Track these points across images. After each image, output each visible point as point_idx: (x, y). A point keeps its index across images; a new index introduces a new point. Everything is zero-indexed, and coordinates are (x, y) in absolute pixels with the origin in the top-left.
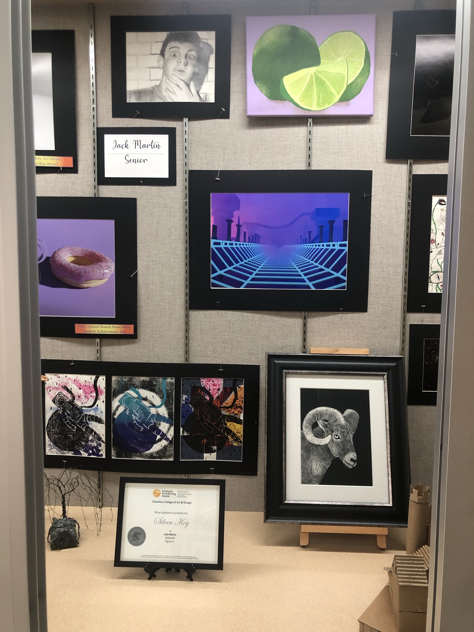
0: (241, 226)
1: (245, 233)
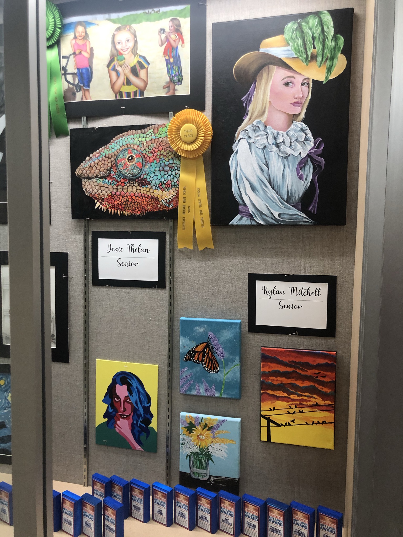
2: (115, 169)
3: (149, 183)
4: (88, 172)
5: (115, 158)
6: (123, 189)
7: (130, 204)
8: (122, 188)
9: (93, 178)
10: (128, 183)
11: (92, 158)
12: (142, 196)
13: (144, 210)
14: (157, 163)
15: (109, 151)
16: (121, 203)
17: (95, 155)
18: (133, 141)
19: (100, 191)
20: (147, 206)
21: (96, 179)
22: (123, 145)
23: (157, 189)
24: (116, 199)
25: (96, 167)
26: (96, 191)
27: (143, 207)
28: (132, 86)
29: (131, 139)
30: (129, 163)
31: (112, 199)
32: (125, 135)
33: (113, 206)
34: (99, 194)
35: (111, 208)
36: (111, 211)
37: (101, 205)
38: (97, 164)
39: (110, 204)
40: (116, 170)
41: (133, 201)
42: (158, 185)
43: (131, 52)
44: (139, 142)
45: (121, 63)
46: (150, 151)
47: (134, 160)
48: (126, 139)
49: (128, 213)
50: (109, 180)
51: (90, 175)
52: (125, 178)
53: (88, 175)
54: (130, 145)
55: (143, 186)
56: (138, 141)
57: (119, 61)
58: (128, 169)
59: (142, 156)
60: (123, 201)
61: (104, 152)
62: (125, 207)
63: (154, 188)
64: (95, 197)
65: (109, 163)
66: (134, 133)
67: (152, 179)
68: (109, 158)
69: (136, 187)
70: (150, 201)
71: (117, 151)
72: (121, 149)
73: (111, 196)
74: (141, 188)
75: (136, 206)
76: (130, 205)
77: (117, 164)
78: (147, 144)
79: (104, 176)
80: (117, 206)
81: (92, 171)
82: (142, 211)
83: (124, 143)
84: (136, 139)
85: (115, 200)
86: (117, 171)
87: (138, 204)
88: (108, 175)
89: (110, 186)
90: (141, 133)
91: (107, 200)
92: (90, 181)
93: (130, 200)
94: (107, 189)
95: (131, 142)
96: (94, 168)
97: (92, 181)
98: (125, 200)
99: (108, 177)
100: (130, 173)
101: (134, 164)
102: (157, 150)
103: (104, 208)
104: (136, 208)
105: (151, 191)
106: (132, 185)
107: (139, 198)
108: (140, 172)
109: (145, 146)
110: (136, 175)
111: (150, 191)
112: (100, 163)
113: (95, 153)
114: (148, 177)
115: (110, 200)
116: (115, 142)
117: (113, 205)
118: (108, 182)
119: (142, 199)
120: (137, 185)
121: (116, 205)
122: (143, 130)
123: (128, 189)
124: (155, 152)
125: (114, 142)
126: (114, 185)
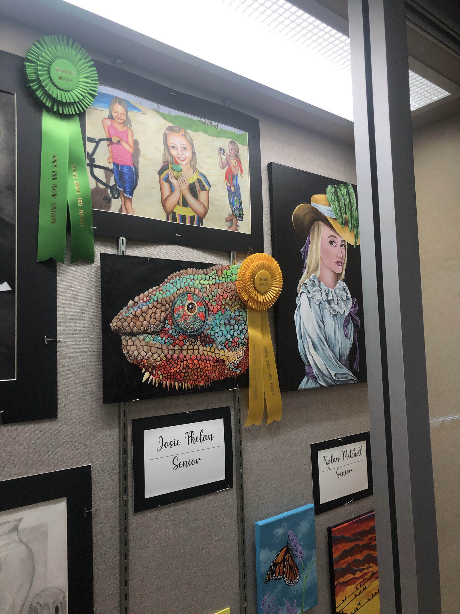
2: (170, 321)
3: (214, 341)
4: (132, 324)
5: (171, 305)
6: (181, 350)
7: (192, 371)
8: (180, 348)
9: (140, 334)
10: (188, 341)
11: (137, 303)
12: (205, 359)
13: (209, 379)
14: (222, 315)
15: (162, 295)
16: (180, 370)
17: (143, 299)
18: (194, 283)
19: (150, 353)
20: (212, 373)
21: (144, 335)
22: (181, 288)
23: (223, 349)
24: (173, 366)
25: (144, 317)
26: (143, 354)
27: (208, 375)
28: (189, 209)
29: (191, 280)
30: (189, 313)
31: (168, 366)
32: (184, 274)
33: (170, 376)
34: (149, 358)
35: (166, 380)
36: (166, 384)
37: (151, 377)
38: (146, 313)
39: (164, 373)
40: (173, 322)
41: (195, 367)
42: (224, 343)
43: (189, 164)
44: (201, 285)
45: (178, 174)
46: (214, 298)
47: (195, 309)
48: (184, 280)
49: (189, 384)
50: (162, 337)
51: (135, 330)
52: (185, 335)
53: (132, 330)
54: (190, 289)
55: (207, 345)
56: (200, 283)
57: (174, 171)
58: (188, 322)
59: (205, 305)
60: (181, 368)
61: (155, 295)
62: (185, 376)
63: (220, 347)
64: (142, 363)
65: (162, 311)
66: (194, 272)
67: (216, 335)
68: (162, 304)
69: (198, 346)
70: (215, 366)
71: (173, 295)
72: (178, 292)
73: (165, 362)
74: (205, 348)
75: (199, 374)
76: (191, 373)
77: (174, 314)
78: (210, 289)
79: (156, 330)
80: (174, 375)
81: (138, 323)
82: (206, 380)
83: (183, 285)
84: (197, 281)
85: (171, 368)
86: (174, 324)
87: (202, 370)
88: (161, 330)
89: (164, 347)
90: (203, 273)
91: (160, 368)
92: (134, 338)
93: (191, 366)
94: (160, 352)
95: (191, 284)
96: (141, 319)
97: (138, 338)
98: (185, 366)
99: (162, 333)
100: (191, 327)
101: (195, 315)
102: (221, 297)
103: (156, 381)
104: (199, 377)
105: (217, 352)
106: (193, 344)
107: (203, 362)
108: (203, 325)
109: (208, 292)
110: (198, 330)
111: (215, 352)
112: (150, 312)
113: (142, 295)
114: (213, 333)
115: (164, 367)
116: (171, 282)
117: (169, 374)
118: (162, 339)
119: (206, 363)
120: (199, 343)
121: (172, 374)
122: (205, 270)
123: (188, 349)
124: (219, 301)
125: (169, 282)
126: (170, 344)
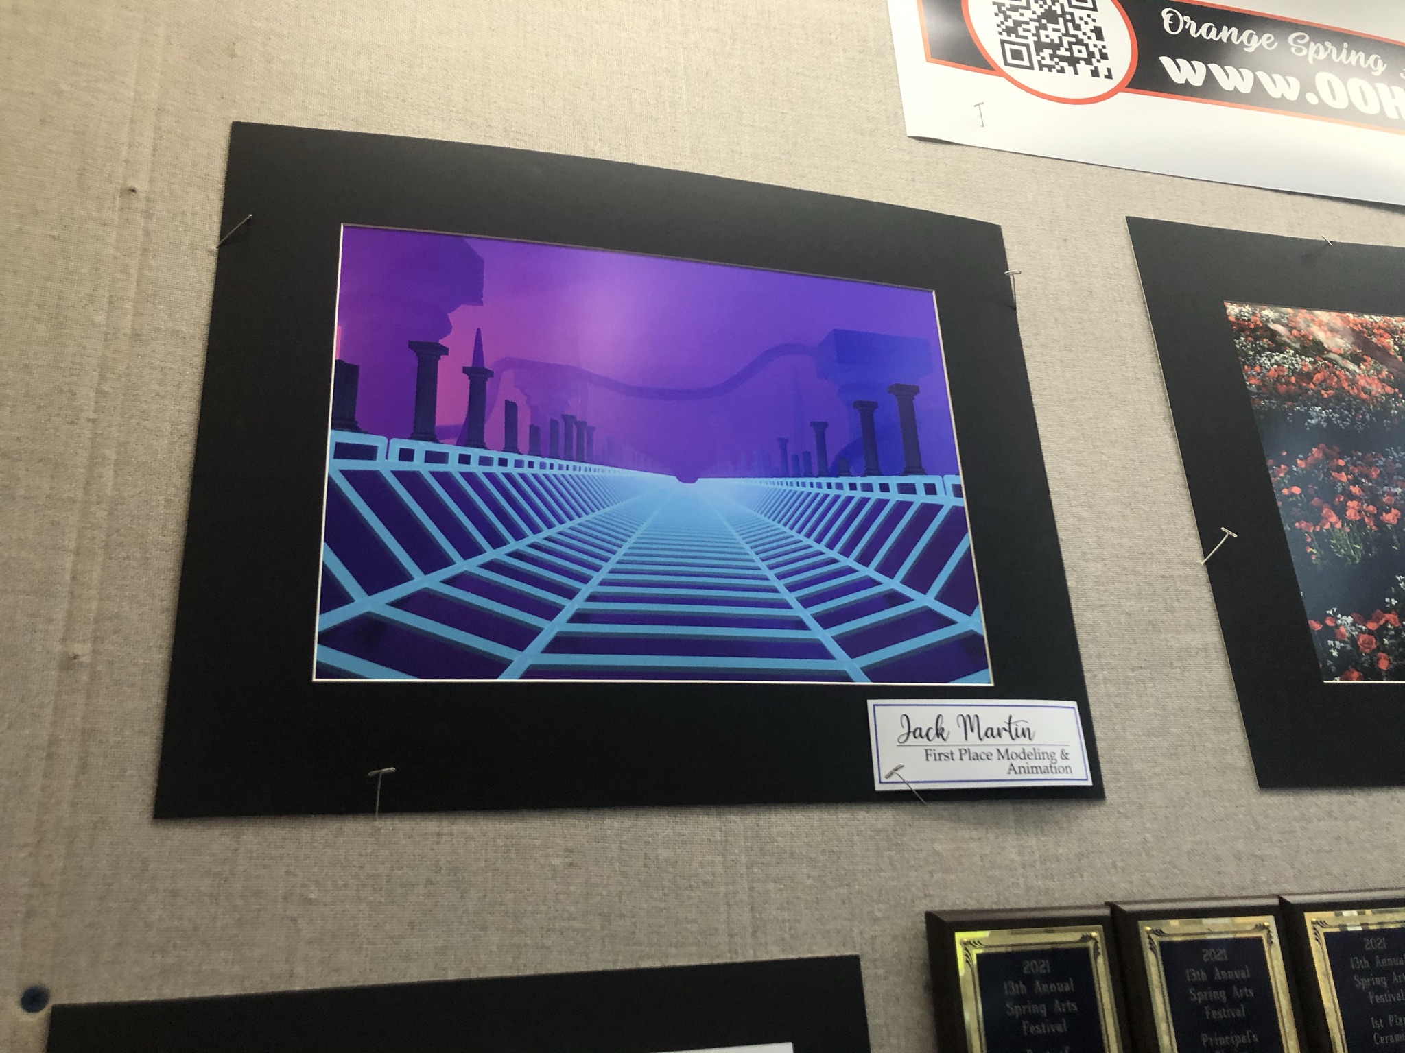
0: (489, 373)
1: (511, 408)
